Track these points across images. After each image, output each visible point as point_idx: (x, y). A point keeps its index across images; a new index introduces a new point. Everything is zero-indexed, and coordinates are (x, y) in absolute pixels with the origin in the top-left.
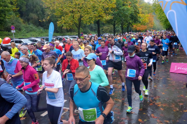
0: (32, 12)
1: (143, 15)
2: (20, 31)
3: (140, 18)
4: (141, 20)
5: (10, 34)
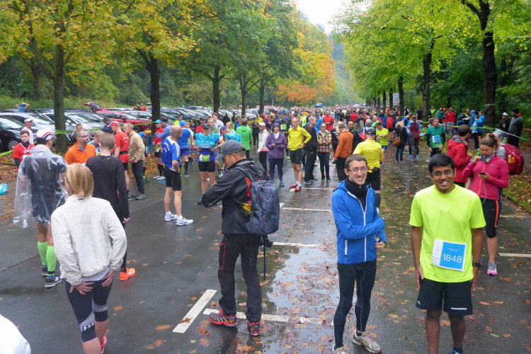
1: (310, 52)
3: (299, 60)
4: (301, 67)
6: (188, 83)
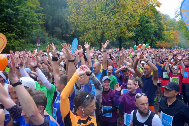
0: (57, 26)
1: (168, 32)
2: (44, 44)
3: (164, 35)
4: (165, 37)
5: (35, 46)
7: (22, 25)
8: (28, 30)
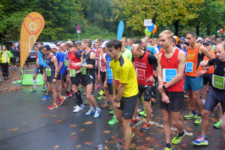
0: (97, 13)
6: (181, 30)
7: (58, 10)
8: (65, 17)
